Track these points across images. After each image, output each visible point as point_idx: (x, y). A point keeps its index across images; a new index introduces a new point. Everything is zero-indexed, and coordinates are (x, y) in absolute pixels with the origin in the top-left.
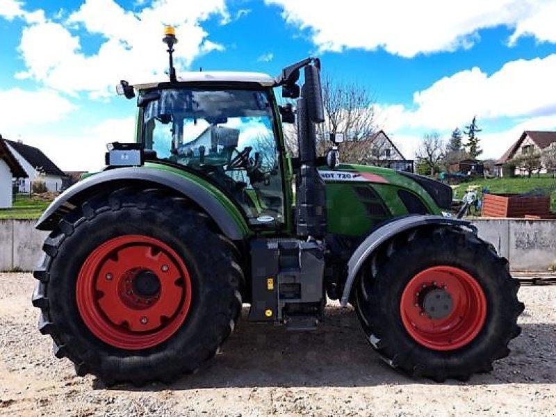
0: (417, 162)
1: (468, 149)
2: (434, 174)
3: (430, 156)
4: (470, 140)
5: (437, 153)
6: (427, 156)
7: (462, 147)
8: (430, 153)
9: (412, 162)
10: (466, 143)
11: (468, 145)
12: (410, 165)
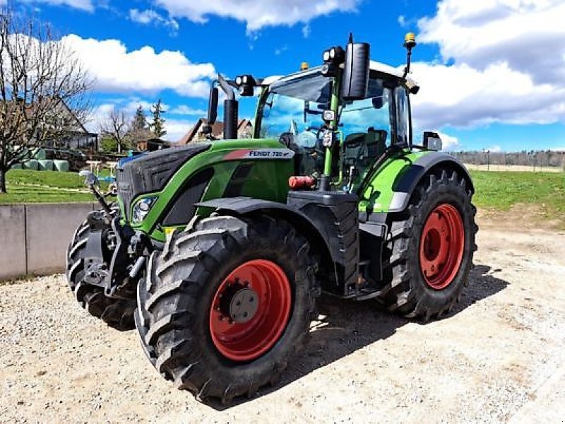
0: (102, 136)
1: (152, 129)
2: (121, 151)
3: (117, 131)
4: (155, 120)
5: (125, 129)
6: (114, 131)
7: (147, 126)
8: (117, 128)
9: (95, 135)
10: (151, 123)
11: (153, 124)
12: (94, 139)
